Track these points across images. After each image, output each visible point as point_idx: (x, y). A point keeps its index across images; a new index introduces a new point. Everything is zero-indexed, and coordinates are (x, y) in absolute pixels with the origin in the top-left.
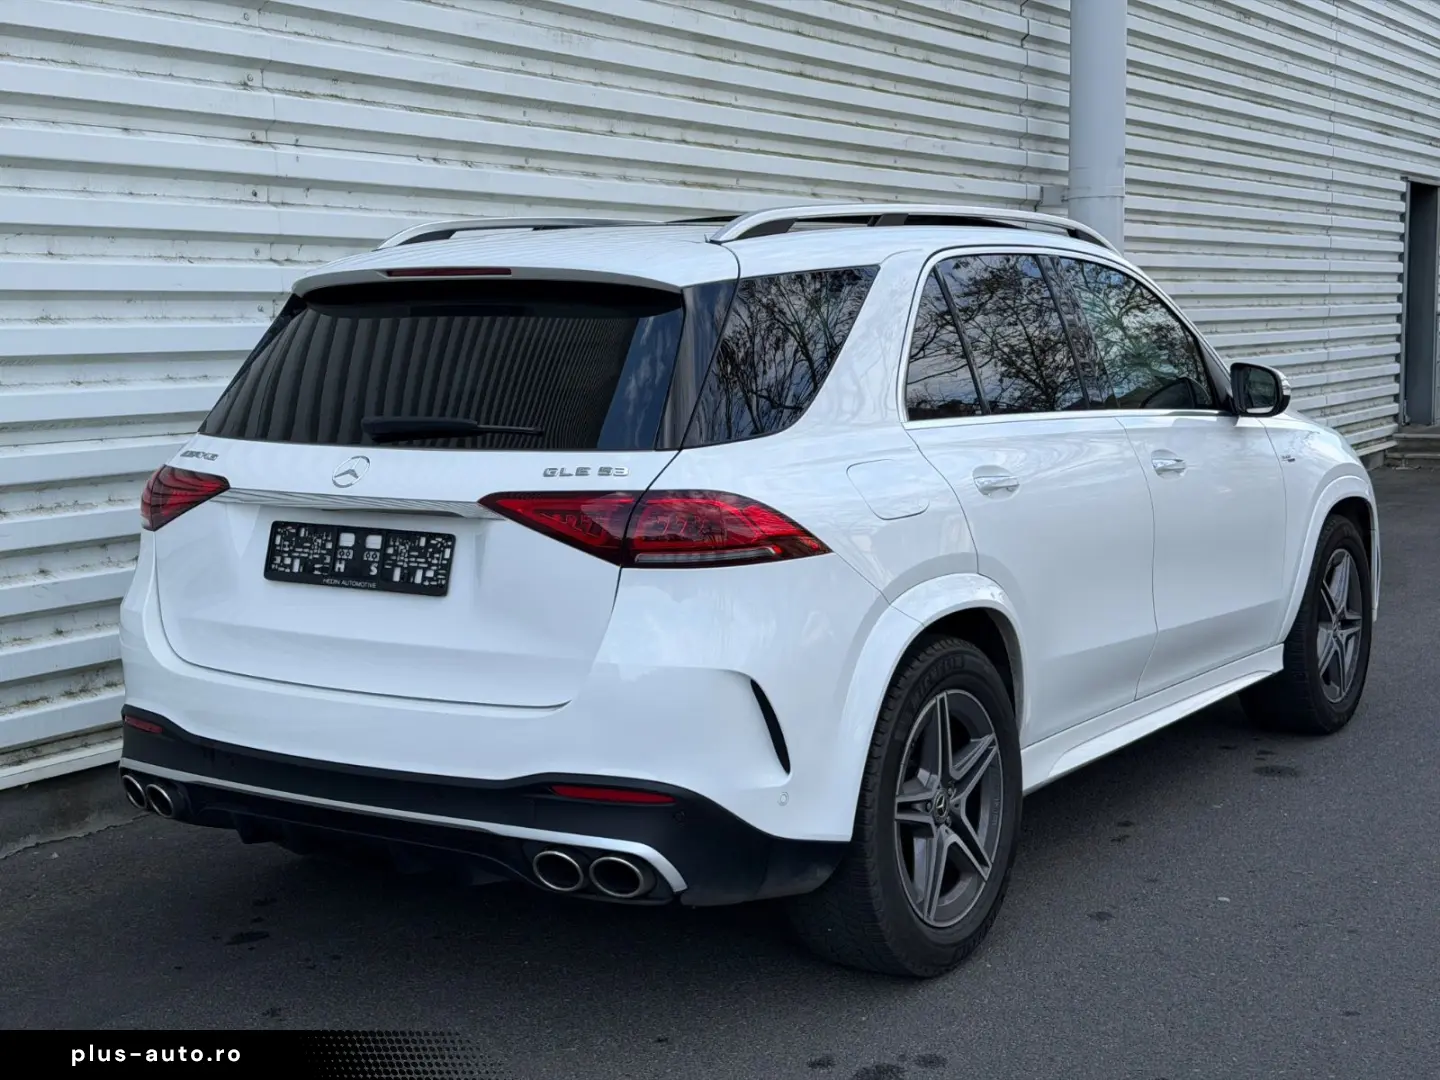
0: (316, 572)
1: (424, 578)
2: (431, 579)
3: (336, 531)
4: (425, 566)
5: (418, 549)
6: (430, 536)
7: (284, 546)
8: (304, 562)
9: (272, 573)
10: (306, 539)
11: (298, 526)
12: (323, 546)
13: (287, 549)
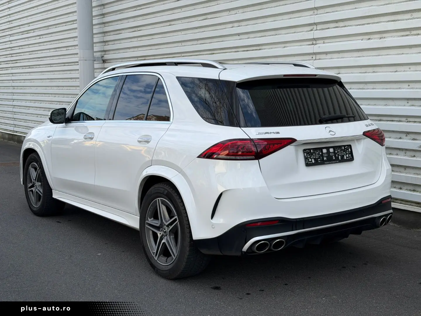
0: (319, 162)
1: (347, 157)
2: (348, 157)
3: (321, 149)
4: (345, 154)
5: (342, 150)
6: (344, 146)
7: (308, 156)
8: (315, 159)
9: (308, 165)
10: (313, 153)
11: (310, 149)
12: (319, 154)
13: (309, 157)
